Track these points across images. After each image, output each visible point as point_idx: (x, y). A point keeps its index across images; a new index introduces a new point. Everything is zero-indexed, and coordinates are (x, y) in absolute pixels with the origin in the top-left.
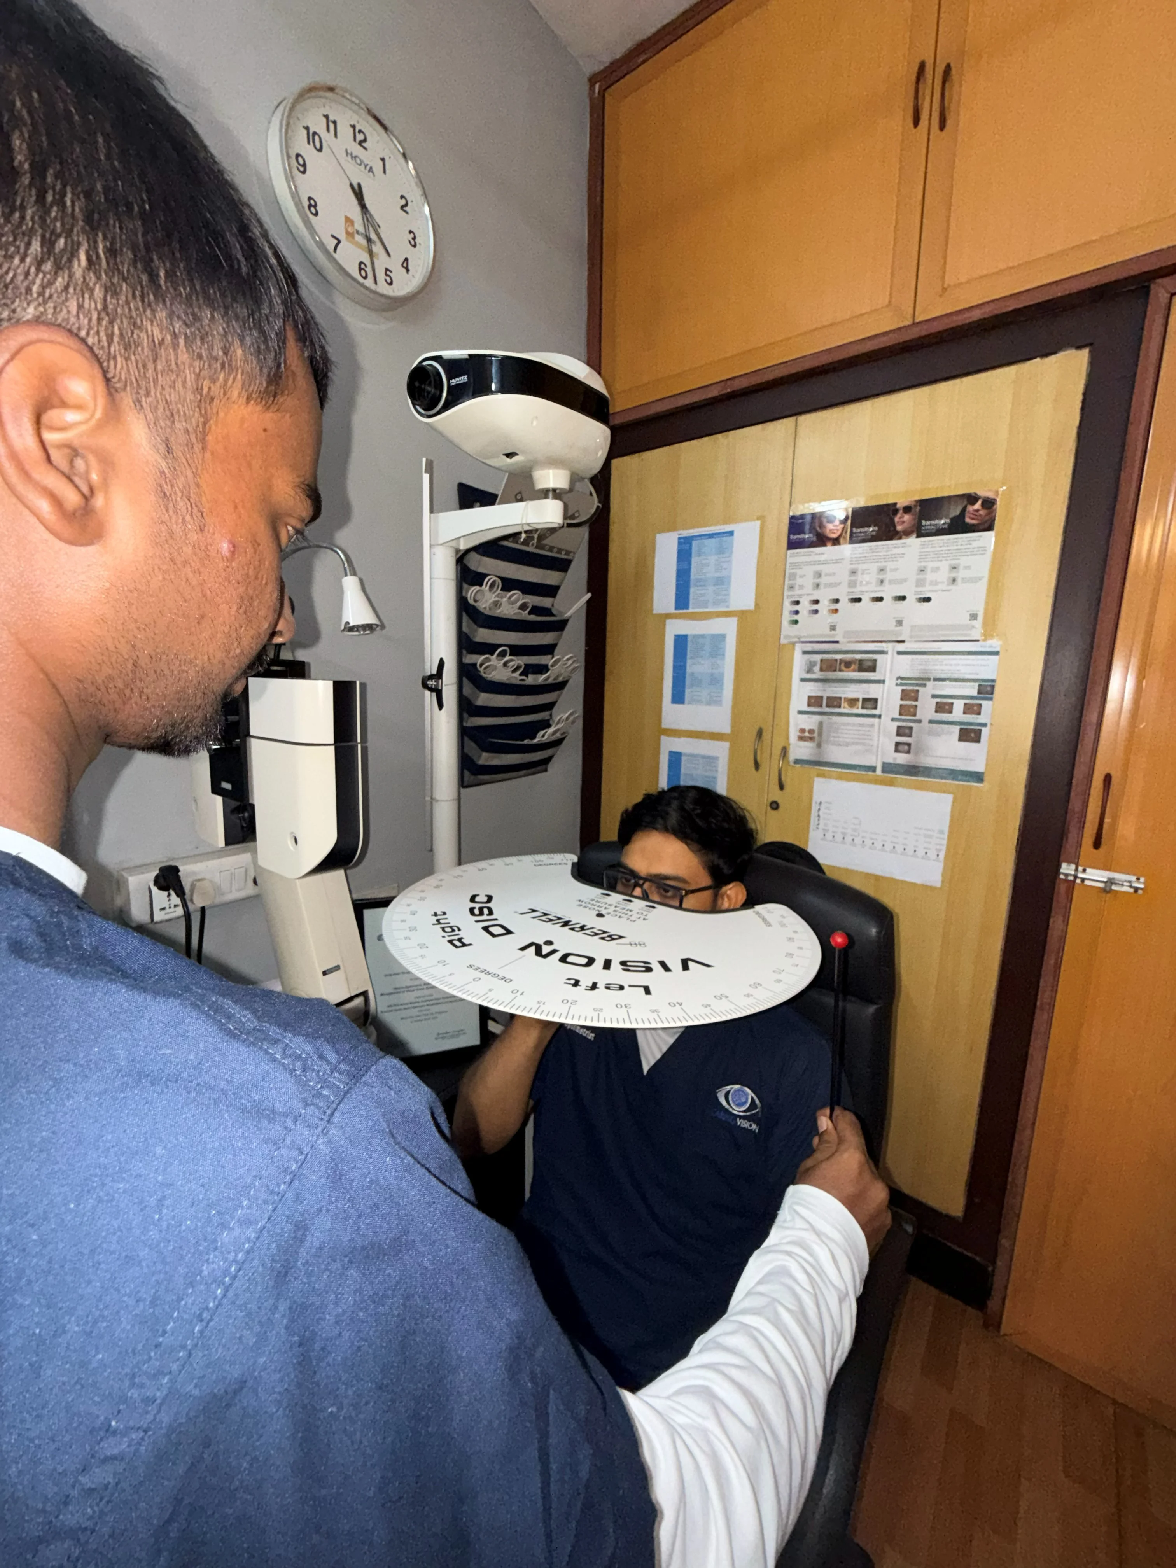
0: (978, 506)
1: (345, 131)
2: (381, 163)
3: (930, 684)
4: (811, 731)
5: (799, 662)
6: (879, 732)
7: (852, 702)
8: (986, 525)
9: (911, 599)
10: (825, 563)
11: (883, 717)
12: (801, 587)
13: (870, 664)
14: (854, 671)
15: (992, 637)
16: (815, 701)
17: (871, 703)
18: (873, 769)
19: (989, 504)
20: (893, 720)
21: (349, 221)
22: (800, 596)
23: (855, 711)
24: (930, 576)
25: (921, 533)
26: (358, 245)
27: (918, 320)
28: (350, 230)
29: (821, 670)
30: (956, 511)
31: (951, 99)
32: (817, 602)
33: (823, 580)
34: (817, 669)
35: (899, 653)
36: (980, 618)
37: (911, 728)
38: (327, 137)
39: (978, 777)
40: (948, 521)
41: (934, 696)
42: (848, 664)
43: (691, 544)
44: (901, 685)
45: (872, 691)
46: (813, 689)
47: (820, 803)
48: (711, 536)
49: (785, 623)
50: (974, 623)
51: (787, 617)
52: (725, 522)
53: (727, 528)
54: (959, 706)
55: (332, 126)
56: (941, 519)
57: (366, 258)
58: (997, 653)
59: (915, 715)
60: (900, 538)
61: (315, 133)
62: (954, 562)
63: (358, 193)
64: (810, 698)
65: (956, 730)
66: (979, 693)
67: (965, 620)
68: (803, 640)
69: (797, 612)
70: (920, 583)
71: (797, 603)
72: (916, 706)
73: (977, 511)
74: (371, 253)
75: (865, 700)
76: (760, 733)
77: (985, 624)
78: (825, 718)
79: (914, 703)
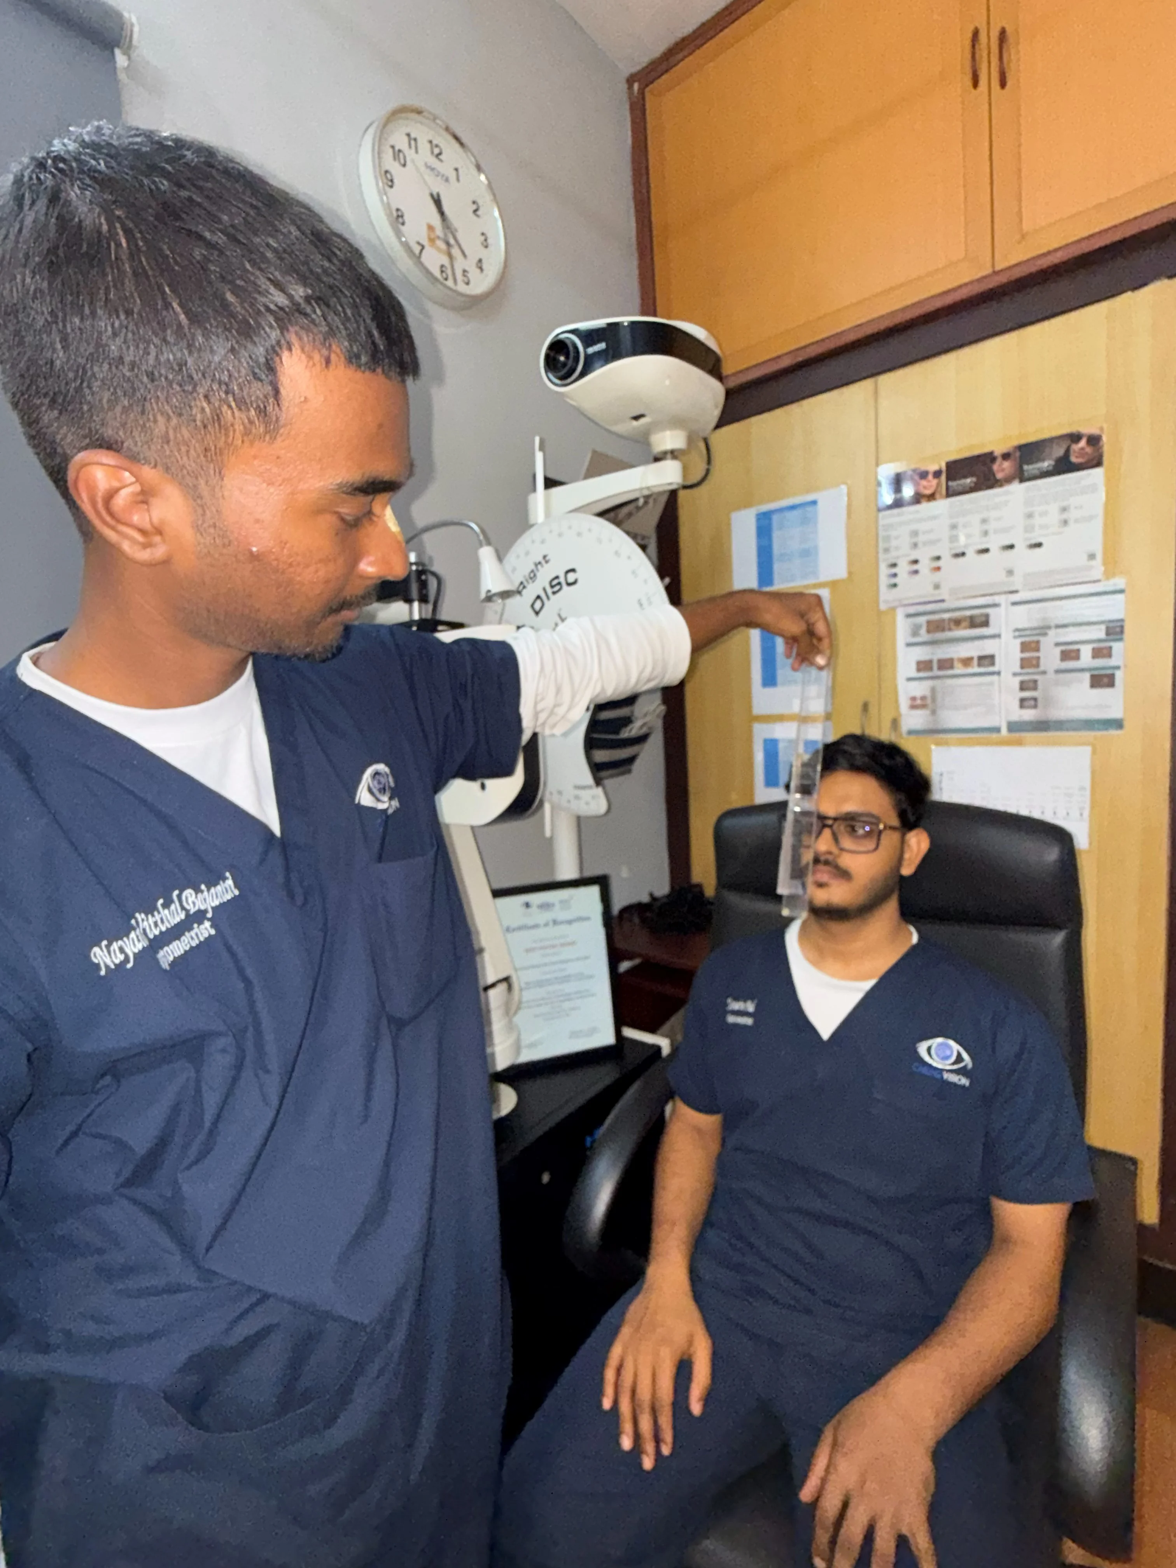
0: (1083, 443)
1: (424, 146)
2: (454, 173)
3: (1052, 633)
4: (923, 698)
5: (902, 628)
6: (1000, 692)
7: (967, 662)
8: (1095, 462)
9: (1020, 546)
10: (921, 520)
11: (1002, 674)
12: (897, 548)
13: (983, 619)
14: (965, 628)
15: (1114, 575)
16: (924, 666)
17: (988, 660)
18: (998, 730)
19: (1094, 440)
20: (1015, 674)
21: (431, 228)
22: (898, 557)
23: (970, 670)
24: (1037, 521)
25: (1023, 478)
26: (439, 249)
27: (998, 268)
28: (432, 236)
29: (928, 631)
30: (1059, 452)
31: (1009, 61)
32: (916, 562)
33: (921, 538)
34: (923, 631)
35: (1014, 604)
36: (1099, 557)
37: (1035, 682)
38: (410, 154)
39: (1118, 724)
40: (1052, 463)
41: (1057, 644)
42: (957, 622)
43: (770, 519)
44: (1020, 636)
45: (987, 647)
46: (922, 653)
47: (941, 775)
48: (793, 508)
49: (883, 588)
50: (1093, 563)
51: (884, 580)
52: (808, 491)
53: (810, 498)
54: (1086, 652)
55: (413, 143)
56: (1043, 460)
57: (445, 261)
58: (1121, 591)
59: (1038, 666)
60: (1001, 486)
61: (400, 151)
62: (1065, 504)
63: (437, 202)
64: (919, 663)
65: (1087, 676)
66: (1108, 634)
67: (1083, 560)
68: (906, 602)
69: (895, 575)
70: (1029, 529)
71: (894, 565)
72: (1038, 658)
73: (1082, 449)
74: (450, 256)
75: (981, 658)
76: (865, 707)
77: (1105, 563)
78: (937, 683)
79: (1035, 654)
